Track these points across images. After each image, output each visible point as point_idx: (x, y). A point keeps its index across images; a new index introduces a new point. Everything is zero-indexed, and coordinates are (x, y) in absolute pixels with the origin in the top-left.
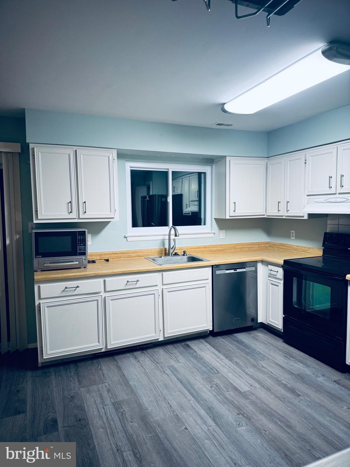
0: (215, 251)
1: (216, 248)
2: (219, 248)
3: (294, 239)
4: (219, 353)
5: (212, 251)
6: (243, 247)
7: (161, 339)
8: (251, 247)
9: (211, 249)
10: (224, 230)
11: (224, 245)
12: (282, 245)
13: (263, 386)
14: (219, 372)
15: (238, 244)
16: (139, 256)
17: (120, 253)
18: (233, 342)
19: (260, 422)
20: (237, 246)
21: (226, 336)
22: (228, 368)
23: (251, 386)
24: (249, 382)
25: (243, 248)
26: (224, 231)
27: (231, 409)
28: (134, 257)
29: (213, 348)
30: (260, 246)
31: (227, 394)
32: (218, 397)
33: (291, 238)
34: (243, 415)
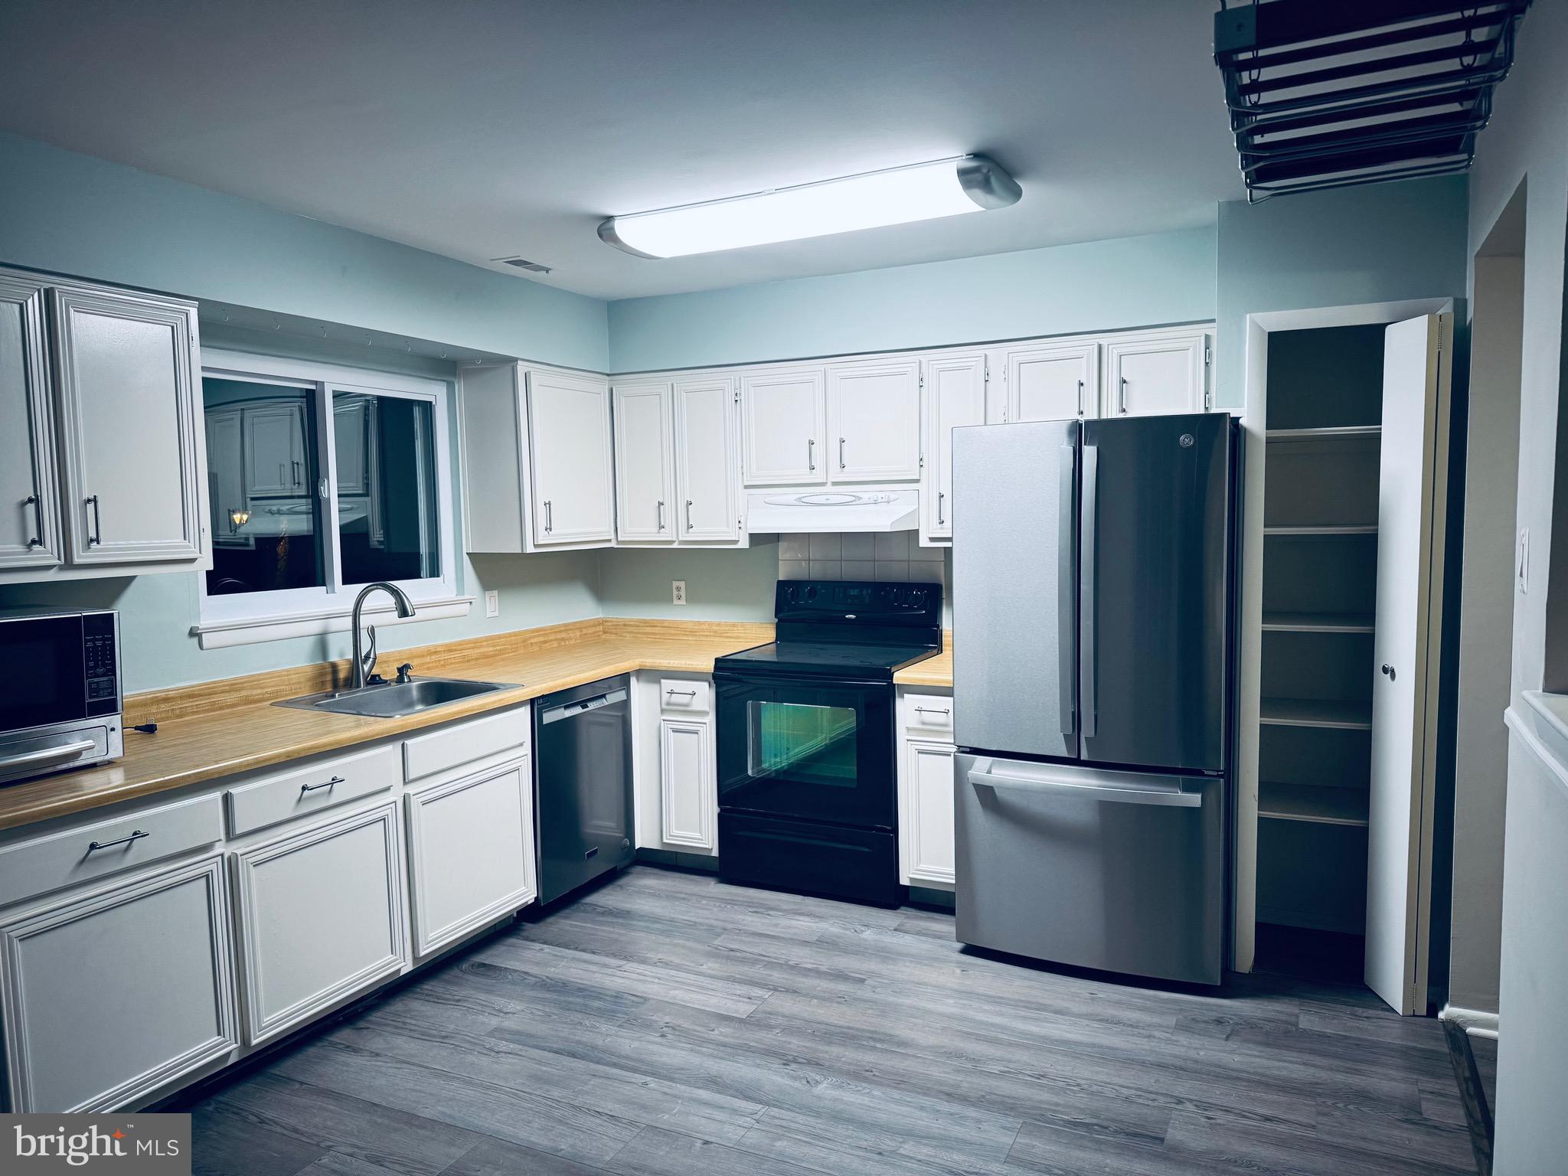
0: (476, 659)
1: (478, 651)
2: (486, 649)
3: (685, 603)
4: (592, 955)
5: (468, 661)
6: (546, 639)
7: (407, 967)
8: (563, 639)
9: (465, 653)
10: (497, 591)
11: (499, 637)
12: (646, 624)
13: (775, 989)
14: (646, 999)
15: (533, 631)
16: (248, 701)
17: (181, 697)
18: (601, 919)
19: (843, 1059)
20: (531, 638)
21: (567, 911)
22: (657, 980)
23: (750, 998)
24: (739, 992)
25: (544, 642)
26: (495, 593)
27: (758, 1061)
28: (233, 706)
29: (567, 950)
30: (584, 631)
31: (714, 1035)
32: (704, 1049)
33: (674, 603)
34: (795, 1061)
